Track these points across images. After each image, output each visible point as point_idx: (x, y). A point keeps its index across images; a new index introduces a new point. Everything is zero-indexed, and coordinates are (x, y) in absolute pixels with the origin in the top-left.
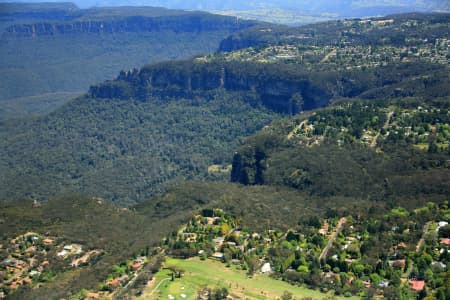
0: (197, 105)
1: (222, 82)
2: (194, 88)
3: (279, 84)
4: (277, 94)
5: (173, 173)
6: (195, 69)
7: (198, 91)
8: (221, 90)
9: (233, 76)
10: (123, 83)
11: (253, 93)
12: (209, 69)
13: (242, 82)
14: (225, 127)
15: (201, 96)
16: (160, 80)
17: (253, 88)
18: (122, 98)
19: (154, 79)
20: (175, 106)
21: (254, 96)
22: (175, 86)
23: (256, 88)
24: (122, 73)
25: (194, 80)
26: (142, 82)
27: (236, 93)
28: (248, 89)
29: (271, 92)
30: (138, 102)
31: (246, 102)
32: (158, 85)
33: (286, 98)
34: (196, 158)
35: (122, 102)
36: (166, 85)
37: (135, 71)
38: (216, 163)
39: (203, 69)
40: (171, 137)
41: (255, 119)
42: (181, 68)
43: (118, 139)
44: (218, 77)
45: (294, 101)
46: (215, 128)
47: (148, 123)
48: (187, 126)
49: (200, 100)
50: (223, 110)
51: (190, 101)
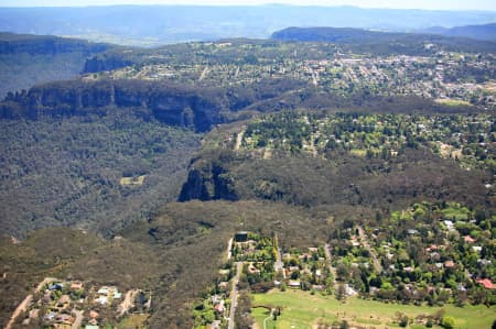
0: (91, 121)
1: (113, 99)
2: (85, 106)
3: (170, 100)
4: (167, 108)
5: (86, 188)
6: (85, 88)
7: (90, 108)
8: (112, 106)
9: (123, 93)
10: (11, 104)
11: (144, 108)
12: (99, 88)
13: (132, 99)
14: (125, 141)
15: (94, 112)
16: (50, 99)
17: (144, 104)
18: (12, 118)
19: (44, 98)
20: (68, 124)
21: (146, 111)
22: (65, 105)
23: (147, 104)
24: (10, 94)
25: (85, 97)
26: (33, 102)
27: (128, 109)
28: (139, 104)
29: (161, 106)
30: (29, 121)
31: (138, 117)
32: (49, 104)
33: (177, 112)
34: (106, 172)
35: (12, 122)
36: (55, 104)
37: (23, 91)
38: (125, 176)
39: (93, 87)
40: (73, 154)
41: (152, 132)
42: (70, 87)
43: (18, 158)
44: (108, 95)
45: (186, 114)
46: (115, 143)
47: (44, 141)
48: (87, 142)
49: (93, 117)
50: (118, 126)
51: (83, 118)
